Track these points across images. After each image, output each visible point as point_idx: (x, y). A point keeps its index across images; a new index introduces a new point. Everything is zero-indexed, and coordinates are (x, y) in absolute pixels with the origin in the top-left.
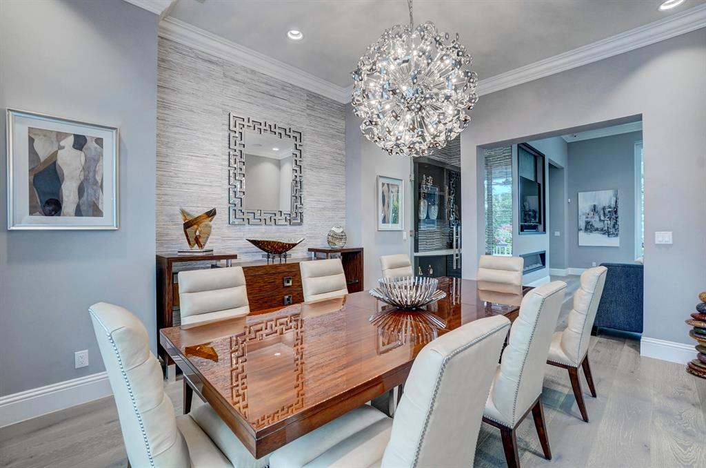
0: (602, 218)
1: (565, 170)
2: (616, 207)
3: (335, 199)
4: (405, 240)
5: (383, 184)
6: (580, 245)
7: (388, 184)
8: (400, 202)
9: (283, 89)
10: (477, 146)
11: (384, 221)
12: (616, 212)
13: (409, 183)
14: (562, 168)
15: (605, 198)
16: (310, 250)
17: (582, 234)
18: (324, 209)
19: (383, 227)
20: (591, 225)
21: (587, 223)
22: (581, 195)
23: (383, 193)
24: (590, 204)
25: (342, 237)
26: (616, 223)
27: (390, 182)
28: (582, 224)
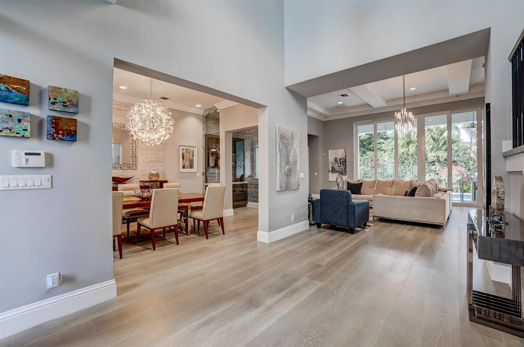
0: (339, 165)
1: (320, 137)
2: (345, 159)
3: (157, 157)
4: (199, 177)
5: (183, 149)
6: (330, 180)
7: (186, 149)
8: (194, 157)
9: (126, 106)
10: (226, 132)
11: (184, 167)
12: (345, 161)
13: (202, 148)
14: (318, 136)
15: (340, 153)
16: (140, 181)
17: (330, 174)
18: (150, 162)
19: (182, 170)
20: (335, 169)
21: (333, 167)
22: (330, 151)
23: (183, 154)
24: (334, 157)
25: (157, 175)
26: (345, 168)
27: (187, 148)
28: (330, 169)
